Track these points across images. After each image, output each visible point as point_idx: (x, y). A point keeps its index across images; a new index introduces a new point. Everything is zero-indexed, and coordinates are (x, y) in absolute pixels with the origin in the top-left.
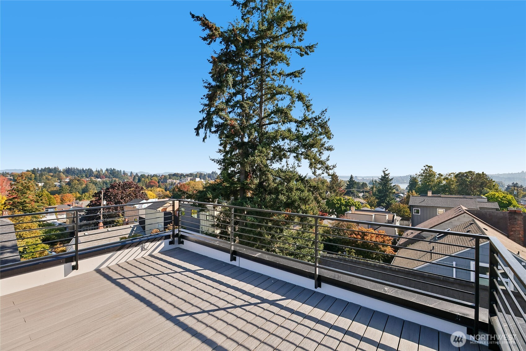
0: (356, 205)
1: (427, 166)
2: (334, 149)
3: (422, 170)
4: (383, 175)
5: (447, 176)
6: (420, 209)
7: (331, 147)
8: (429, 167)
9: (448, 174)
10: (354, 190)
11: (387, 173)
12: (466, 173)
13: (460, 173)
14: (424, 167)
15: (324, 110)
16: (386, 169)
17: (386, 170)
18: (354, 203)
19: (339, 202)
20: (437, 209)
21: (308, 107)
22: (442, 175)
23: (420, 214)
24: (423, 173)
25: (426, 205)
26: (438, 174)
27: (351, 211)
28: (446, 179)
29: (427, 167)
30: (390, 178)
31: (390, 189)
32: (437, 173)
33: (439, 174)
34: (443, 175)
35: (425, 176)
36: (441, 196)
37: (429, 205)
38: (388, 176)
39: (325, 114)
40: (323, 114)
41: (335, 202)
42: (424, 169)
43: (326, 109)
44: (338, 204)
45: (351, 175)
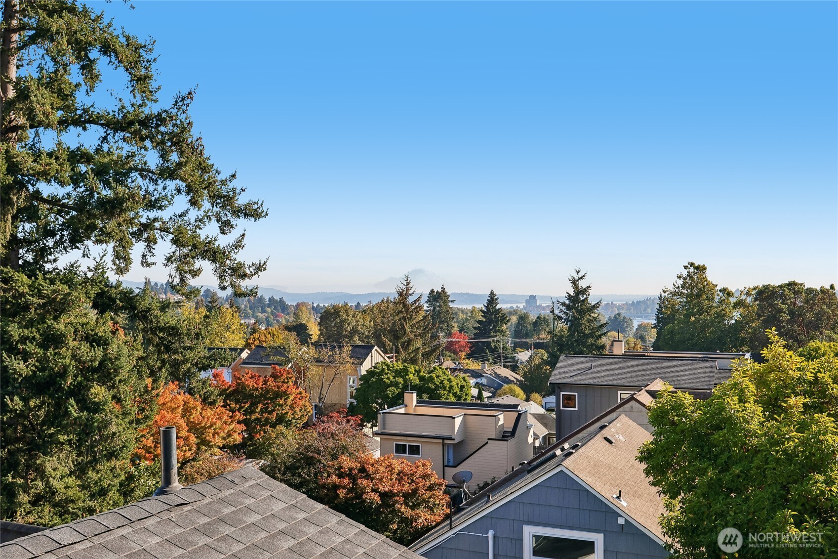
0: (451, 387)
1: (692, 264)
2: (267, 214)
3: (679, 277)
4: (572, 293)
5: (743, 297)
6: (576, 394)
7: (255, 207)
8: (697, 268)
9: (745, 291)
10: (498, 341)
11: (582, 284)
12: (781, 287)
13: (766, 287)
14: (686, 267)
15: (185, 93)
16: (580, 275)
17: (581, 278)
18: (446, 382)
19: (401, 380)
20: (619, 392)
21: (141, 81)
22: (730, 295)
23: (576, 409)
24: (683, 287)
25: (592, 383)
26: (720, 291)
27: (406, 406)
28: (739, 304)
29: (692, 270)
30: (592, 301)
31: (591, 335)
32: (719, 288)
33: (724, 290)
34: (733, 294)
35: (688, 296)
36: (644, 356)
37: (600, 382)
38: (585, 296)
39: (188, 105)
40: (184, 107)
41: (388, 378)
42: (685, 273)
43: (190, 93)
44: (396, 385)
45: (492, 293)
